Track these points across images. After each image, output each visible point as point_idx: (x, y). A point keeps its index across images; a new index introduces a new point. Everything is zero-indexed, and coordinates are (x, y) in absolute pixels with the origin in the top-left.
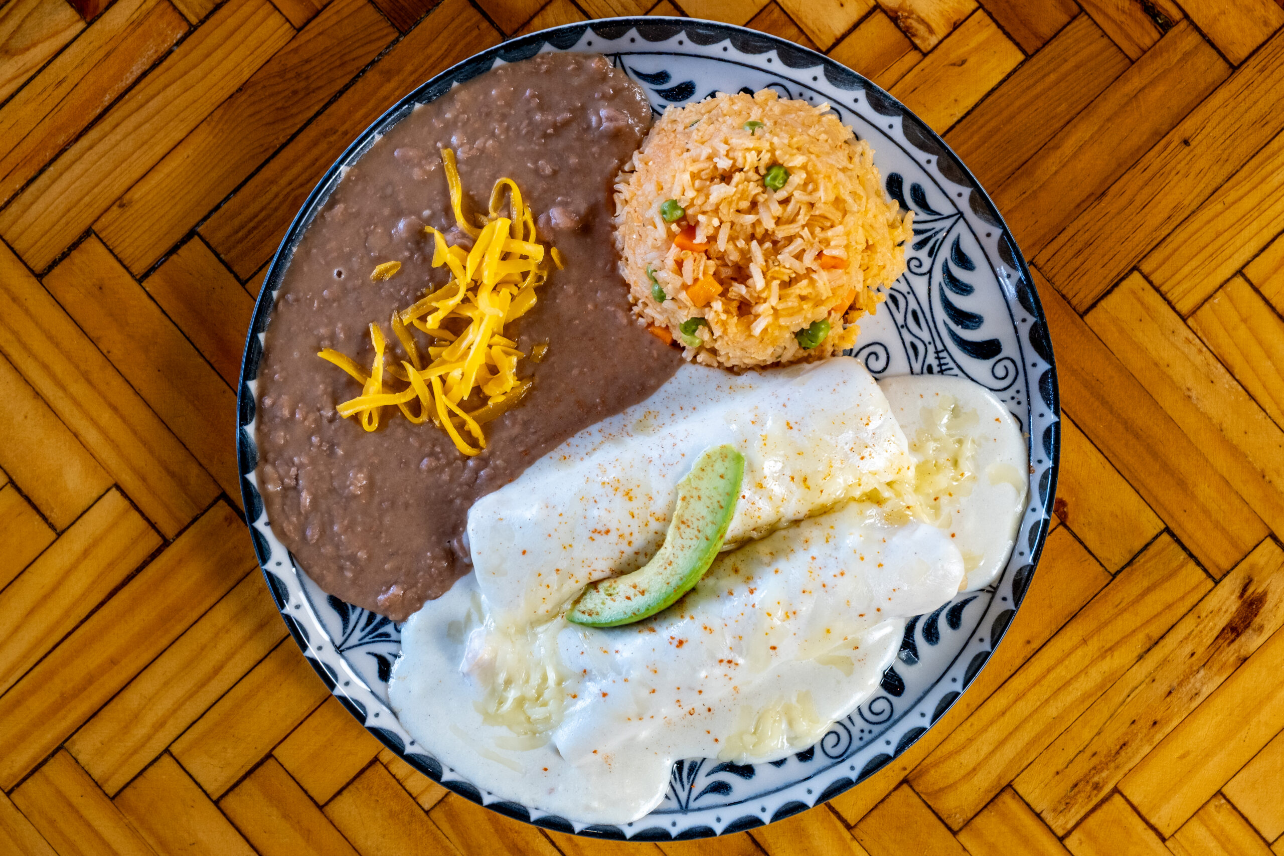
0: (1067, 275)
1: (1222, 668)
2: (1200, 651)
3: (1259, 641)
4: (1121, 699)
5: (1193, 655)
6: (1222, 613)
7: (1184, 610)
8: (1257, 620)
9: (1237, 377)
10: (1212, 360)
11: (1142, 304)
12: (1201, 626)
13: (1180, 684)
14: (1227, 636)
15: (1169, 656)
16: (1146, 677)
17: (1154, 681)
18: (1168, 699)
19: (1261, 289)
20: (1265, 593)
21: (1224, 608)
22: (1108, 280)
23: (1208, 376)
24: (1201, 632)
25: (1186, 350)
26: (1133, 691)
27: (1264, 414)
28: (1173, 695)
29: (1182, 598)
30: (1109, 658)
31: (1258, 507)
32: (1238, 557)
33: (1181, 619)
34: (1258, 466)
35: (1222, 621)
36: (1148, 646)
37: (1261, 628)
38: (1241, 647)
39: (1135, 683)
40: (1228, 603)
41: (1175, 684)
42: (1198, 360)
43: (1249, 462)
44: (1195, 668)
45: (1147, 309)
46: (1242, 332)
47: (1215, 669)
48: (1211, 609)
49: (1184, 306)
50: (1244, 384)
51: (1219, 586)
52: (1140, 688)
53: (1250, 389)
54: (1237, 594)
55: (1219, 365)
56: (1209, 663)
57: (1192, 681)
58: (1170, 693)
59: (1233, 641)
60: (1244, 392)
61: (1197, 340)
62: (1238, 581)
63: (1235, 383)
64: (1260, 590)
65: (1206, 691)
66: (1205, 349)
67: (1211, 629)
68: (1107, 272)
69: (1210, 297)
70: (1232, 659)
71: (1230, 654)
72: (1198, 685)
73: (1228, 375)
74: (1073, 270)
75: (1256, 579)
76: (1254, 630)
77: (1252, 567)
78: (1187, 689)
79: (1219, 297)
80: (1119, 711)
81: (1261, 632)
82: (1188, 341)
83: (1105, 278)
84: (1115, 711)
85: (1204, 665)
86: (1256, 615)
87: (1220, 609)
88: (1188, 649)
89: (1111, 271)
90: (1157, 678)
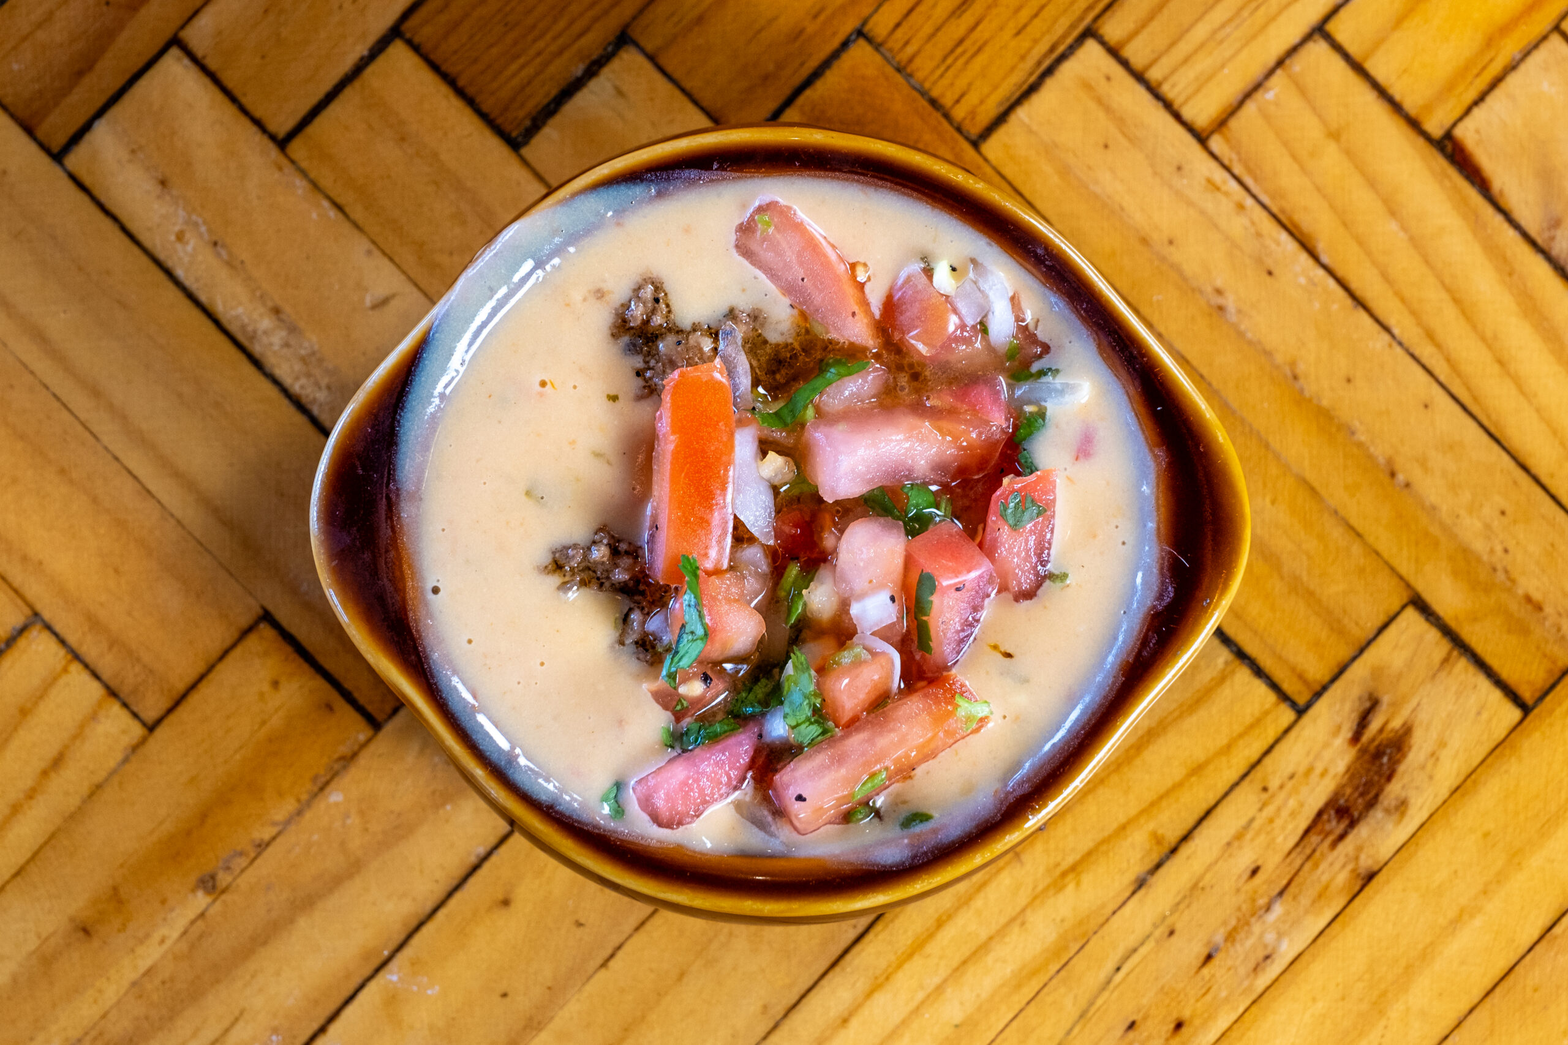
0: (939, 55)
1: (1322, 895)
2: (1272, 863)
3: (1399, 833)
4: (1102, 976)
5: (1255, 872)
6: (1315, 776)
7: (1231, 774)
8: (1394, 790)
9: (1325, 259)
10: (1268, 225)
11: (1108, 110)
12: (1270, 810)
13: (1231, 937)
14: (1328, 827)
15: (1201, 878)
16: (1155, 926)
17: (1172, 933)
18: (1205, 971)
19: (1369, 66)
20: (1407, 731)
21: (1319, 767)
22: (1030, 62)
23: (1259, 261)
24: (1271, 821)
25: (1209, 206)
26: (1126, 958)
27: (1386, 337)
28: (1215, 962)
29: (1227, 749)
30: (1071, 887)
31: (1384, 541)
32: (1344, 652)
33: (1226, 794)
34: (1380, 451)
35: (1317, 795)
36: (1155, 858)
37: (1402, 806)
38: (1359, 849)
39: (1131, 941)
40: (1327, 754)
41: (1219, 938)
42: (1237, 226)
43: (1360, 445)
44: (1262, 901)
45: (1120, 121)
46: (1331, 158)
47: (1305, 901)
48: (1290, 770)
49: (1201, 112)
50: (1340, 273)
51: (1307, 719)
52: (1143, 951)
53: (1354, 285)
54: (1347, 733)
55: (1284, 236)
56: (1292, 889)
57: (1257, 928)
58: (1209, 957)
59: (1342, 837)
60: (1340, 292)
61: (1233, 185)
62: (1348, 706)
63: (1321, 272)
64: (1396, 723)
65: (1287, 950)
66: (1249, 202)
67: (1293, 814)
68: (1026, 44)
69: (1257, 87)
70: (1342, 877)
71: (1337, 866)
72: (1270, 937)
73: (1304, 258)
74: (950, 44)
75: (1386, 700)
76: (1387, 811)
77: (1377, 672)
78: (1246, 947)
79: (1277, 88)
80: (1099, 1002)
81: (1403, 814)
82: (1213, 186)
83: (1023, 58)
84: (1091, 1003)
85: (1281, 894)
86: (1389, 778)
87: (1309, 771)
88: (1245, 859)
89: (1036, 41)
90: (1179, 927)
